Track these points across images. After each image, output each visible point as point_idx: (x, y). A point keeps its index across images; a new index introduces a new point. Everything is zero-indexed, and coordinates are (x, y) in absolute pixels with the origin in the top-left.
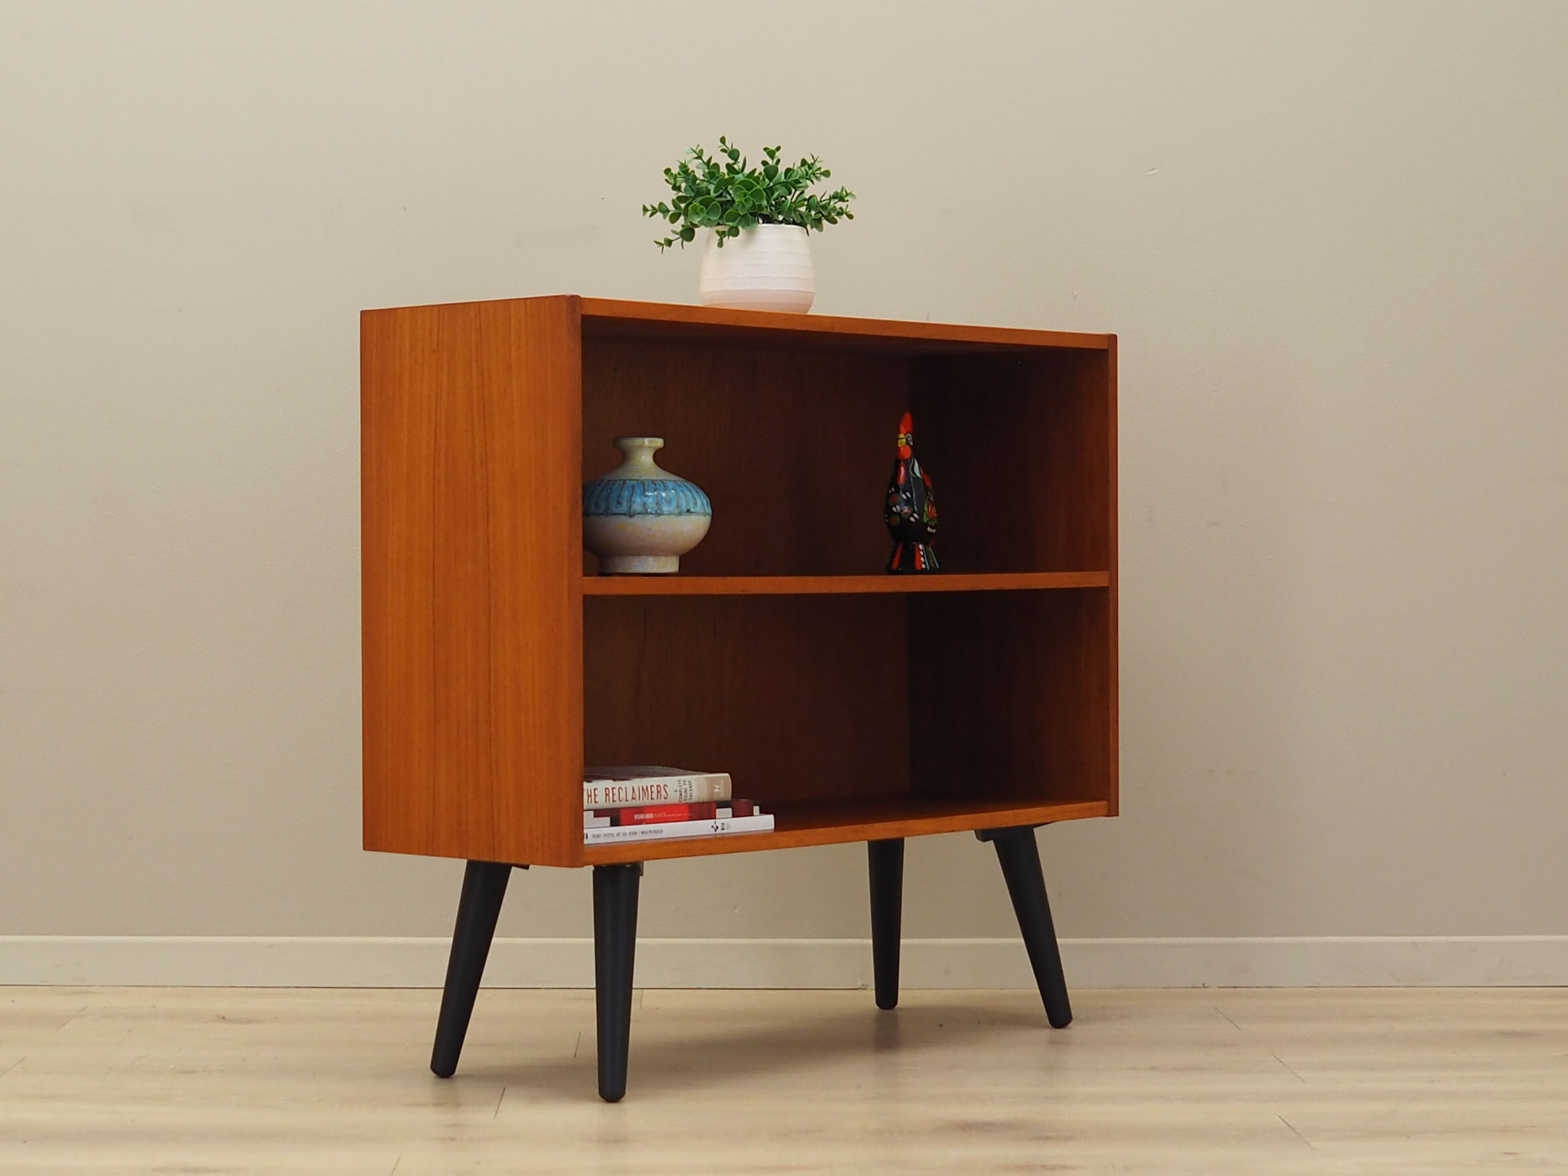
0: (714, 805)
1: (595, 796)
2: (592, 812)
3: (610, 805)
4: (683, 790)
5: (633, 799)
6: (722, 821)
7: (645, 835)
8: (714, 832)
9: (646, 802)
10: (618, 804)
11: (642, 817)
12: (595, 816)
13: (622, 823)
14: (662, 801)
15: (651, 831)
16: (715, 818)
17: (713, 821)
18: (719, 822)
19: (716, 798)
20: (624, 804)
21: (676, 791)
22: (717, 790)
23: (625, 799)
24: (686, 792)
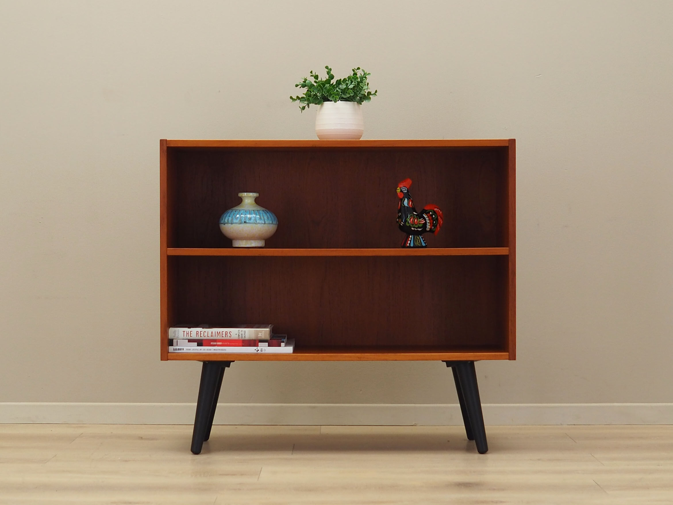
0: (257, 342)
1: (191, 334)
2: (187, 340)
3: (199, 338)
4: (240, 335)
5: (211, 336)
6: (262, 348)
7: (215, 351)
8: (256, 352)
9: (219, 338)
10: (203, 338)
11: (215, 343)
12: (188, 342)
13: (203, 345)
14: (228, 338)
15: (219, 350)
16: (258, 346)
17: (256, 347)
18: (259, 348)
19: (259, 338)
20: (206, 338)
21: (236, 334)
22: (260, 335)
23: (207, 336)
24: (242, 334)
